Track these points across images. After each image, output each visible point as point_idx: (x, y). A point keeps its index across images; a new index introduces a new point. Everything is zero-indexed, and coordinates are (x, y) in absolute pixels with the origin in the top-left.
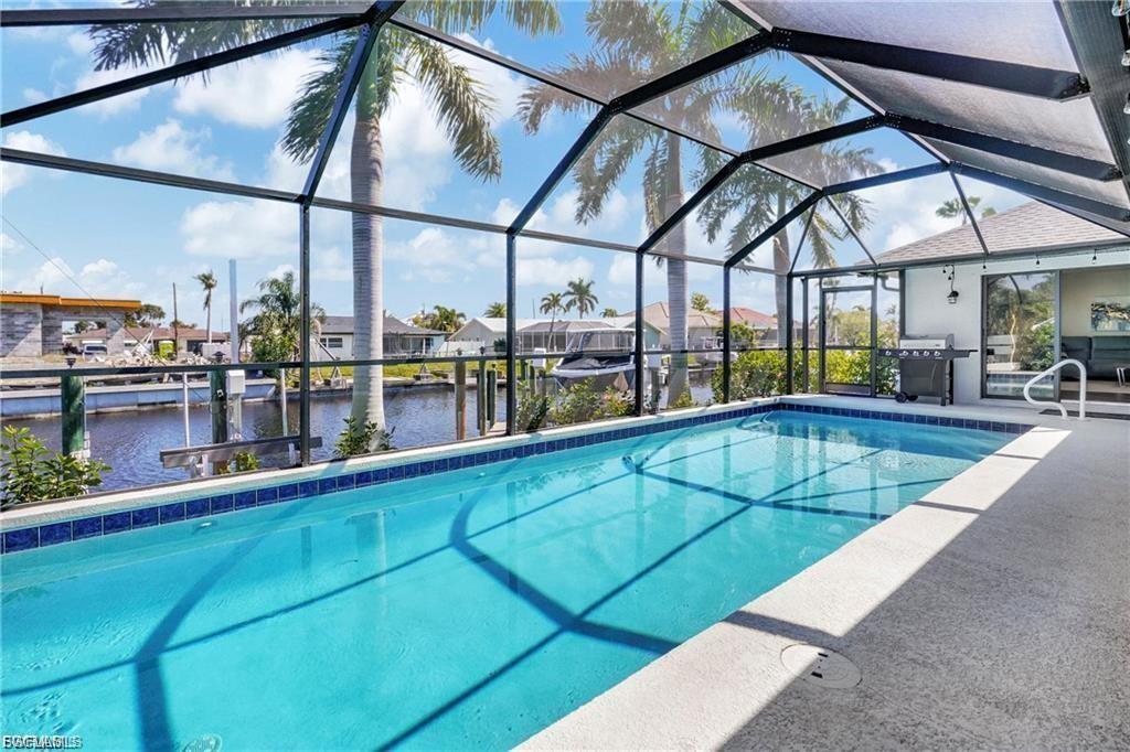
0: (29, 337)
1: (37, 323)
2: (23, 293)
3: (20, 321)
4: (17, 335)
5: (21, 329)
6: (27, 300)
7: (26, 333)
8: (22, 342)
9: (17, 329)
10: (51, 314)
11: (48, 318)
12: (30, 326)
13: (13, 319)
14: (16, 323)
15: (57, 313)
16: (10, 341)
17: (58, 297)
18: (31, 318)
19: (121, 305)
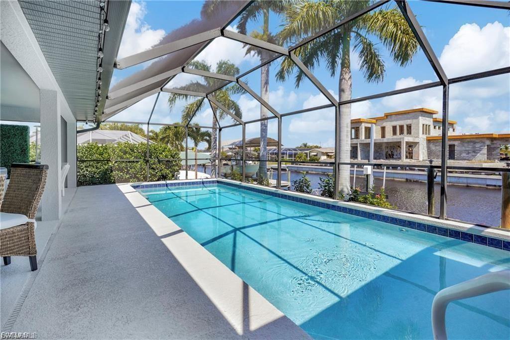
0: (481, 152)
1: (485, 146)
2: (480, 134)
3: (478, 145)
4: (476, 152)
5: (478, 149)
6: (482, 136)
7: (480, 150)
8: (479, 154)
9: (477, 149)
10: (495, 142)
11: (493, 144)
12: (482, 147)
13: (475, 145)
14: (476, 146)
15: (498, 141)
16: (474, 154)
17: (492, 134)
18: (482, 144)
19: (504, 136)
